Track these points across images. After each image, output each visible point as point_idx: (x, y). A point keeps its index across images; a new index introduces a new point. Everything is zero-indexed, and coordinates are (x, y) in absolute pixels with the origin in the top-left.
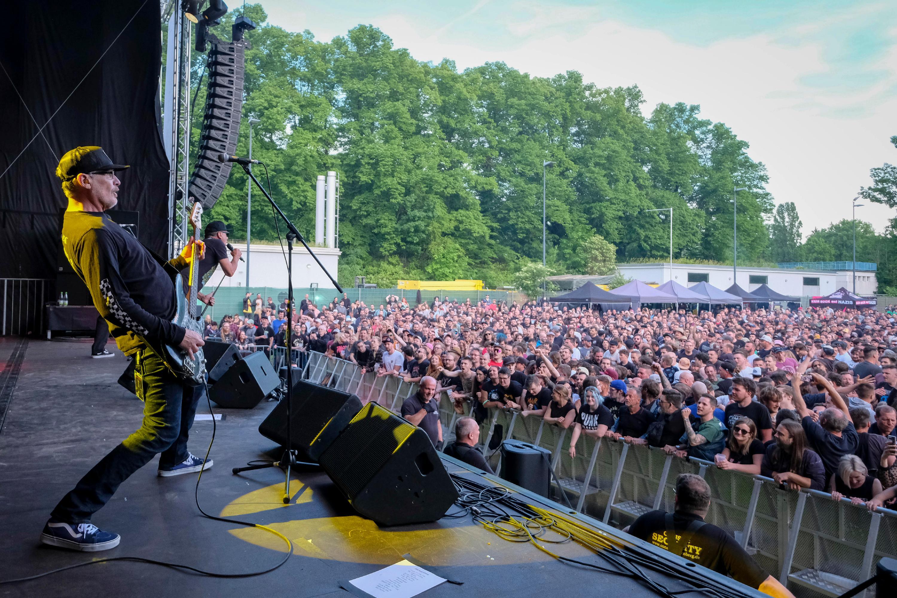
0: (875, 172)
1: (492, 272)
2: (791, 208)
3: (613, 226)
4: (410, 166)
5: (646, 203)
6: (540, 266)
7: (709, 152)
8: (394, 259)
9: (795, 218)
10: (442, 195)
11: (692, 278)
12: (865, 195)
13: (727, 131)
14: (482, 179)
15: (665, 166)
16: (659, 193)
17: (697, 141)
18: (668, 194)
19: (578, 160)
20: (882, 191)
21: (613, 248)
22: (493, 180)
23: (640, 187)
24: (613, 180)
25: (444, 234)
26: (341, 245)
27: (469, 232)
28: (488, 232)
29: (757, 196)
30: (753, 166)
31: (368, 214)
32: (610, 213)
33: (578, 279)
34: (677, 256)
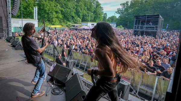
0: (118, 9)
1: (63, 24)
2: (106, 14)
3: (81, 17)
4: (49, 6)
5: (86, 13)
6: (70, 23)
7: (95, 5)
8: (47, 21)
9: (106, 15)
10: (55, 11)
11: (92, 25)
12: (116, 12)
13: (98, 2)
14: (61, 8)
15: (89, 7)
16: (88, 11)
17: (94, 3)
18: (89, 12)
19: (76, 6)
20: (118, 12)
21: (81, 20)
22: (63, 9)
23: (85, 10)
24: (81, 9)
25: (55, 17)
26: (38, 19)
27: (59, 17)
28: (62, 17)
29: (102, 12)
30: (101, 8)
31: (43, 14)
32: (81, 15)
33: (76, 25)
34: (90, 21)
